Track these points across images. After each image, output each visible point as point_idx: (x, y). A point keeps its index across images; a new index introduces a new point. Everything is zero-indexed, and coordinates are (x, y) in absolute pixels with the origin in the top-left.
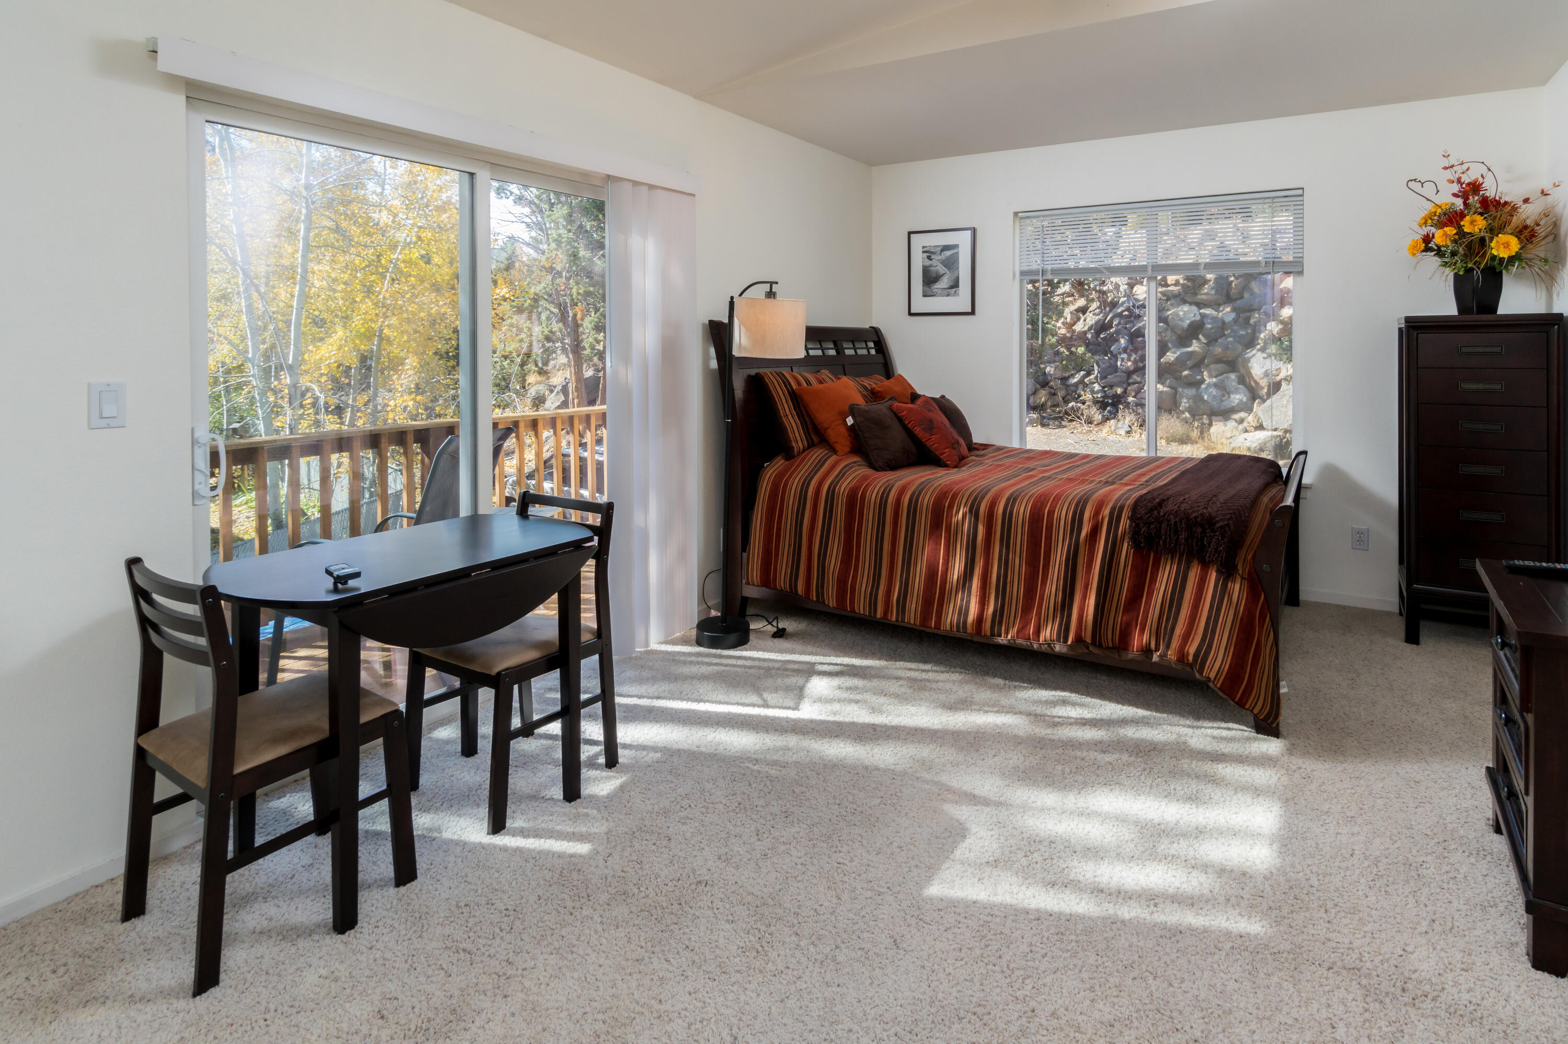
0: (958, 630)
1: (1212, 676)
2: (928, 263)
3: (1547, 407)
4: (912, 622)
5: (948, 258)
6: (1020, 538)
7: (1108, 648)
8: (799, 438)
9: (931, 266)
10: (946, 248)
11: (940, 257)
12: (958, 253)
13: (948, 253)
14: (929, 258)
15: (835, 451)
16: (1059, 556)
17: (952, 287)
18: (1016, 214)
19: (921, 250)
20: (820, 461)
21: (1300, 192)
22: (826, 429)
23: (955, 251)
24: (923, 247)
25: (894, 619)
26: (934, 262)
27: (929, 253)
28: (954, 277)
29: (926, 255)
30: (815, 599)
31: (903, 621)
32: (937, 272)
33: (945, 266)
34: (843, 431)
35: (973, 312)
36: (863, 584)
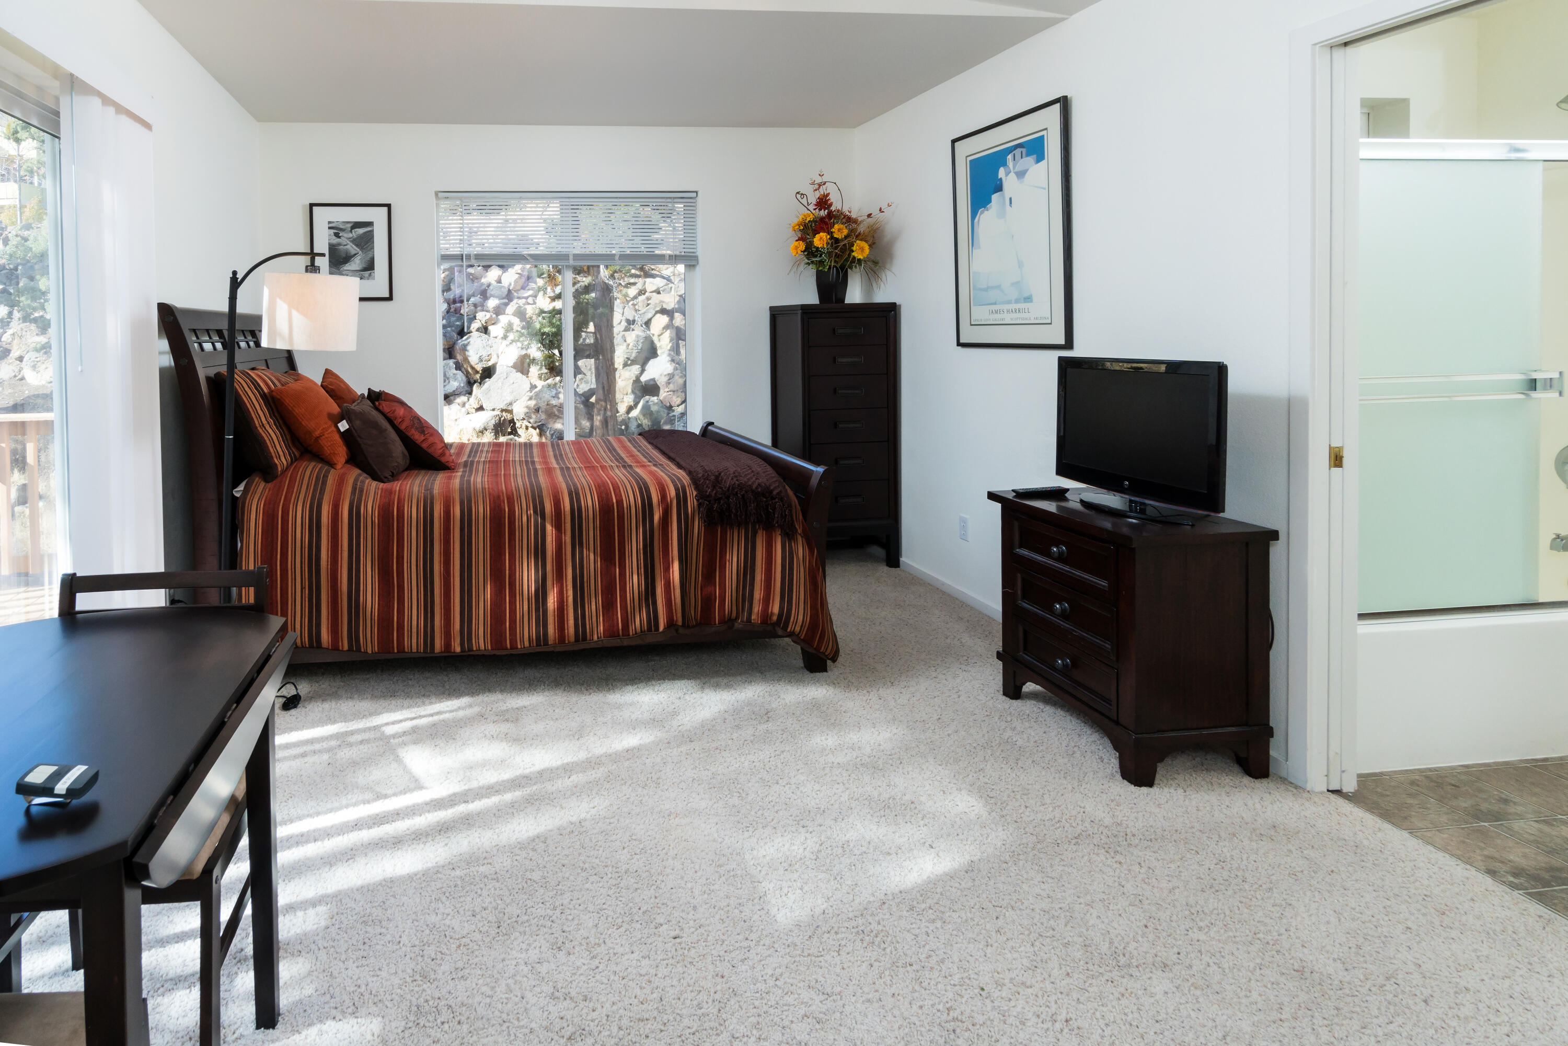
0: (538, 644)
1: (798, 629)
2: (335, 241)
3: (887, 374)
4: (482, 647)
5: (361, 237)
6: (592, 534)
7: (693, 627)
8: (281, 453)
9: (339, 244)
10: (357, 225)
11: (350, 235)
12: (372, 231)
13: (361, 231)
14: (337, 235)
15: (332, 465)
16: (635, 545)
17: (365, 269)
18: (437, 193)
19: (327, 226)
20: (318, 478)
21: (694, 195)
22: (317, 438)
23: (369, 229)
24: (329, 222)
25: (458, 649)
26: (343, 241)
27: (336, 230)
28: (368, 258)
29: (332, 231)
30: (346, 647)
31: (470, 649)
32: (347, 252)
33: (357, 246)
34: (337, 437)
35: (390, 298)
36: (414, 616)
